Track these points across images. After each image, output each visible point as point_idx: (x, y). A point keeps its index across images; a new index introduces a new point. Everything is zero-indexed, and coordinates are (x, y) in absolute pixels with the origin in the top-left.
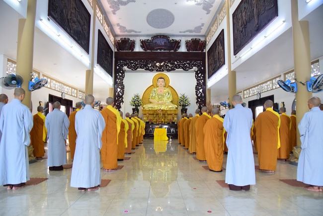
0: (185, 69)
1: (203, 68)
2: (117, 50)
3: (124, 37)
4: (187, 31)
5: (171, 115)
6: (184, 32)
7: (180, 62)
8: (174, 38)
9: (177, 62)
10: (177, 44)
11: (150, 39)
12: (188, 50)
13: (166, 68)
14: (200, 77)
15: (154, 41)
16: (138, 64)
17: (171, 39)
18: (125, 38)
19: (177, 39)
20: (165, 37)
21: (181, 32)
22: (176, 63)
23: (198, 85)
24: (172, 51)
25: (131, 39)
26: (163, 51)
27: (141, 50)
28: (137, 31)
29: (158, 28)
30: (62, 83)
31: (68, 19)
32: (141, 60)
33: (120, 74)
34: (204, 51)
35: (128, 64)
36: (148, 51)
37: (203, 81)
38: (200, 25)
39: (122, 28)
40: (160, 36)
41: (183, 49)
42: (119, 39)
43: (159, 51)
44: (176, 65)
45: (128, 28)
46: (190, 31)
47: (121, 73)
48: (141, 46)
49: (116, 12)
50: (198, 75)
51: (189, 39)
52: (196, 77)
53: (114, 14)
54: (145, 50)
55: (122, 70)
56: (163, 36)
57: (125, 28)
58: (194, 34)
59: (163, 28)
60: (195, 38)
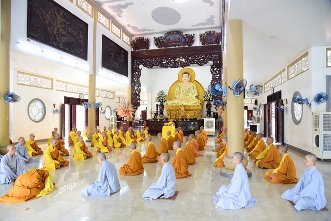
0: (200, 64)
1: (218, 62)
2: (134, 49)
3: (138, 37)
4: (199, 24)
5: (193, 110)
6: (197, 26)
7: (195, 57)
8: (187, 33)
9: (192, 58)
10: (191, 39)
11: (163, 35)
12: (202, 44)
13: (181, 64)
14: (215, 71)
15: (168, 38)
16: (153, 62)
17: (184, 34)
18: (140, 38)
19: (191, 33)
20: (178, 32)
21: (193, 26)
22: (190, 58)
23: (214, 79)
24: (187, 46)
25: (146, 37)
26: (177, 47)
27: (156, 48)
28: (150, 29)
29: (168, 24)
30: (80, 85)
31: (54, 35)
32: (156, 57)
33: (137, 73)
34: (220, 44)
35: (144, 62)
36: (163, 48)
37: (218, 75)
38: (210, 17)
39: (135, 28)
40: (173, 32)
41: (197, 43)
42: (134, 38)
43: (173, 47)
44: (190, 60)
45: (140, 27)
46: (203, 24)
47: (137, 71)
48: (155, 44)
49: (121, 15)
50: (213, 70)
51: (203, 32)
52: (211, 71)
53: (120, 17)
54: (159, 47)
55: (139, 69)
56: (176, 31)
57: (137, 28)
58: (207, 26)
59: (173, 24)
60: (209, 30)
